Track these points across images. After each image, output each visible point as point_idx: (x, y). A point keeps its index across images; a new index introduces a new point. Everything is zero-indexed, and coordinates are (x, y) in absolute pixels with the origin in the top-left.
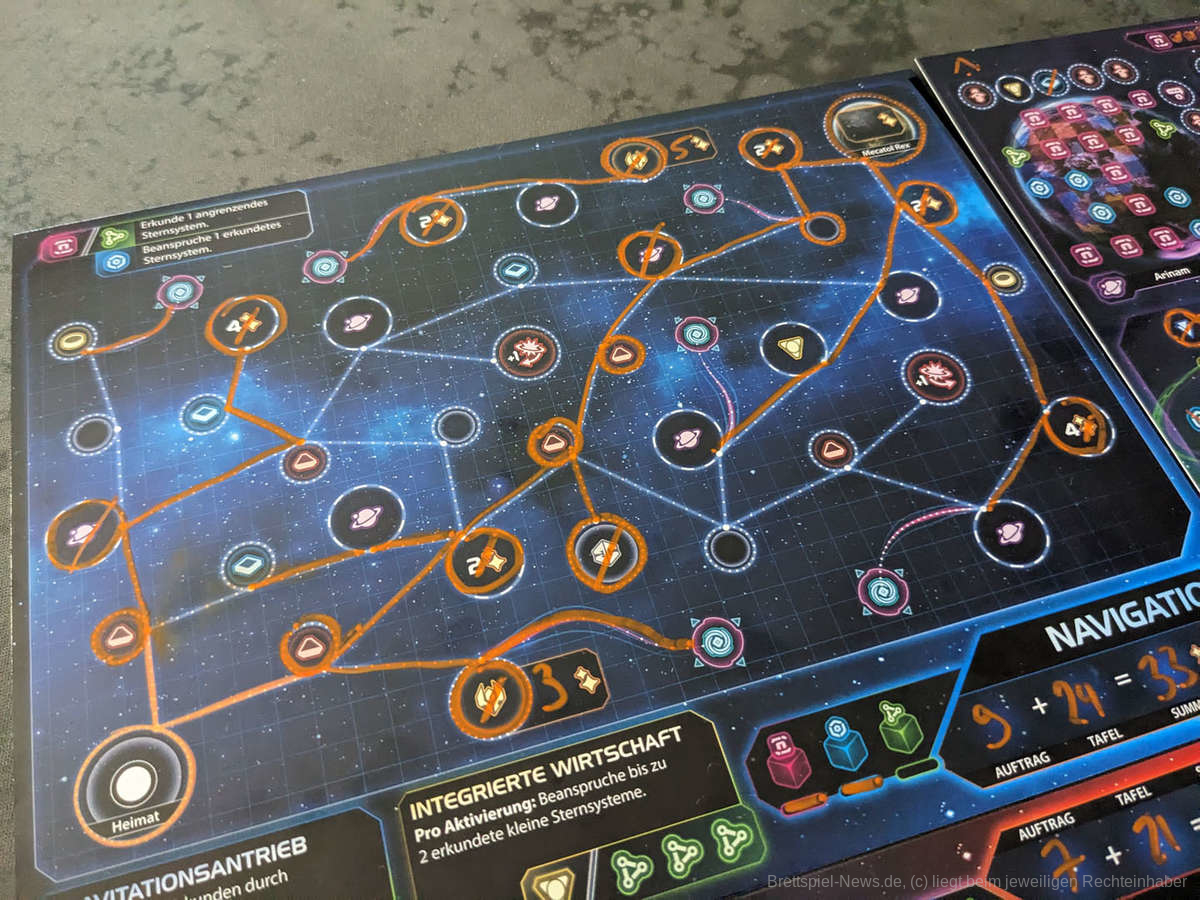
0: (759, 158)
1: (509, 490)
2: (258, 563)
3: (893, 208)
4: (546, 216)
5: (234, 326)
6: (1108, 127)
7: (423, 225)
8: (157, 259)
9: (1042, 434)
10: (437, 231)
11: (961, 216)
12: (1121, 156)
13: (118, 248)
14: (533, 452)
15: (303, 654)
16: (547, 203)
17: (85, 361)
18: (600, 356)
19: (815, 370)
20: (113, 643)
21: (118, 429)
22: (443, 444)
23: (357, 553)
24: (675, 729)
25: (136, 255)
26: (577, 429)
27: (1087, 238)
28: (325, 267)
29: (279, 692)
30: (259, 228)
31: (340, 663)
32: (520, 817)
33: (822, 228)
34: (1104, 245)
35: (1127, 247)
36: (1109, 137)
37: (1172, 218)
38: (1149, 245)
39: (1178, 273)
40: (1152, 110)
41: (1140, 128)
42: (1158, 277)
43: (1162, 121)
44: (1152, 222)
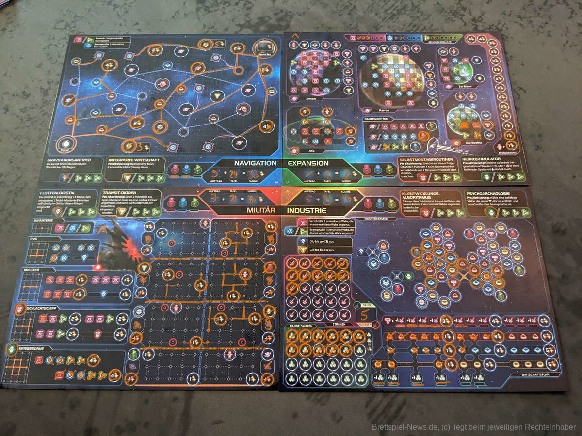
0: (234, 50)
1: (148, 110)
2: (98, 113)
3: (257, 69)
4: (180, 54)
5: (107, 65)
6: (322, 60)
7: (153, 51)
8: (97, 47)
9: (258, 126)
10: (156, 53)
11: (271, 75)
12: (320, 68)
13: (90, 42)
14: (155, 105)
15: (100, 131)
16: (181, 51)
17: (78, 66)
18: (176, 88)
19: (219, 102)
20: (69, 121)
21: (80, 82)
22: (139, 99)
23: (115, 116)
24: (158, 159)
25: (93, 45)
26: (165, 102)
27: (297, 86)
28: (129, 56)
29: (94, 136)
30: (119, 44)
31: (106, 134)
32: (126, 166)
33: (238, 70)
34: (299, 89)
35: (305, 90)
36: (320, 62)
37: (321, 86)
38: (310, 91)
39: (313, 99)
40: (337, 57)
41: (330, 61)
42: (307, 99)
43: (338, 61)
44: (315, 86)
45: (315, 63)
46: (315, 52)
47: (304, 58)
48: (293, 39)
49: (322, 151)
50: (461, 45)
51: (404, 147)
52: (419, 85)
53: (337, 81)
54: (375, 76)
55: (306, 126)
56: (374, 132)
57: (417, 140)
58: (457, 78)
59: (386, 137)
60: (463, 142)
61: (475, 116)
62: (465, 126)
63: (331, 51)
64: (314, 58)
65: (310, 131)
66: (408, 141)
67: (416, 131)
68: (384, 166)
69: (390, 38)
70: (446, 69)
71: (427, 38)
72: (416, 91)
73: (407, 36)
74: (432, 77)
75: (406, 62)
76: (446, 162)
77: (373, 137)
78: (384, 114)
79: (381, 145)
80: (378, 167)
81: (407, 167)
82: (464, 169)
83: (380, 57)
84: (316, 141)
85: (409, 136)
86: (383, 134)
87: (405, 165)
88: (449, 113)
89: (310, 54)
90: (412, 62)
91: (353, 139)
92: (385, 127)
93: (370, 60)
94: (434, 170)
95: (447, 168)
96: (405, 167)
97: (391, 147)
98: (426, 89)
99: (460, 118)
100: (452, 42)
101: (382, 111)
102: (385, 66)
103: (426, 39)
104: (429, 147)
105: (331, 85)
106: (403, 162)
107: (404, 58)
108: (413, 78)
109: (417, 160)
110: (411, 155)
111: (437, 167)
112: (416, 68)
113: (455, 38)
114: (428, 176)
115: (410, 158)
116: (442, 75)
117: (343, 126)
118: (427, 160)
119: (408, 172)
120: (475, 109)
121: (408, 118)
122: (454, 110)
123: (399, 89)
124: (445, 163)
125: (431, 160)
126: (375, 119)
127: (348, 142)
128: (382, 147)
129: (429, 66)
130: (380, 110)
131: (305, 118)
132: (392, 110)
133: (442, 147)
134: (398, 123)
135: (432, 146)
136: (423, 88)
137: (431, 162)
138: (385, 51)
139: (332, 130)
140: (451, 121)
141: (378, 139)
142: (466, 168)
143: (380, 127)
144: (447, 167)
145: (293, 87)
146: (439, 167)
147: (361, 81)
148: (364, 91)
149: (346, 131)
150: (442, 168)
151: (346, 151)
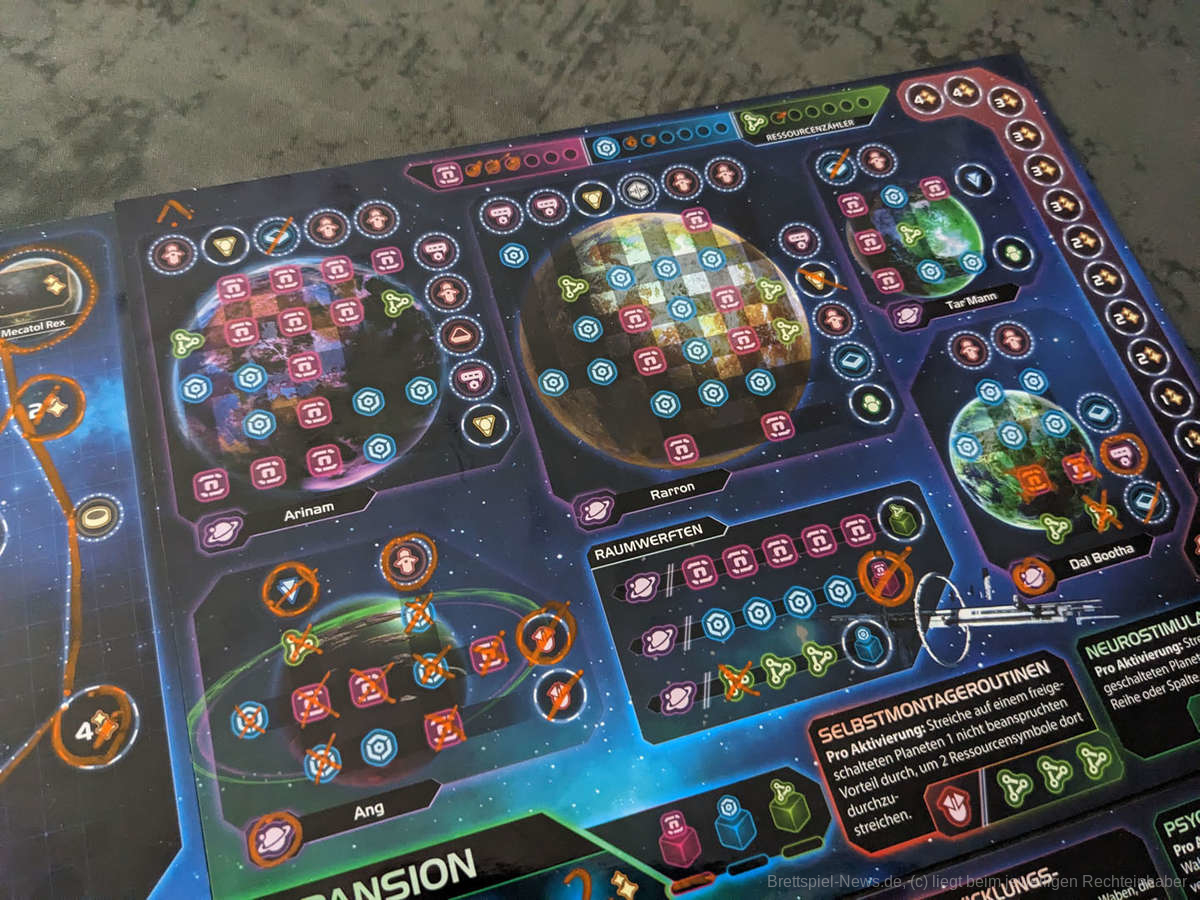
6: (323, 301)
9: (46, 737)
11: (83, 429)
12: (321, 343)
27: (221, 459)
34: (239, 471)
35: (269, 473)
36: (319, 315)
37: (347, 433)
38: (298, 471)
39: (318, 510)
40: (394, 274)
41: (364, 301)
42: (289, 515)
43: (400, 292)
44: (318, 437)
45: (295, 321)
46: (284, 272)
47: (235, 310)
48: (165, 228)
49: (421, 794)
50: (893, 127)
51: (820, 659)
52: (786, 332)
53: (421, 390)
54: (588, 329)
55: (307, 672)
56: (655, 613)
57: (862, 605)
58: (929, 272)
59: (718, 624)
60: (1058, 563)
61: (1057, 424)
62: (1037, 483)
63: (359, 250)
64: (287, 301)
65: (340, 694)
66: (827, 622)
67: (845, 560)
68: (755, 795)
69: (607, 148)
70: (871, 242)
71: (754, 122)
72: (781, 362)
73: (674, 128)
74: (827, 289)
75: (703, 240)
76: (1023, 686)
77: (660, 640)
78: (677, 509)
79: (708, 678)
80: (729, 807)
81: (862, 767)
82: (1116, 704)
83: (586, 241)
84: (379, 747)
85: (820, 597)
86: (700, 613)
87: (853, 761)
88: (953, 435)
89: (264, 285)
90: (726, 236)
91: (564, 678)
92: (700, 572)
93: (547, 260)
94: (990, 747)
95: (1039, 721)
96: (857, 770)
97: (760, 675)
98: (822, 344)
99: (1003, 447)
100: (859, 120)
101: (665, 494)
102: (619, 278)
103: (752, 128)
104: (925, 628)
105: (397, 417)
106: (836, 745)
107: (688, 223)
108: (753, 307)
109: (896, 714)
110: (864, 694)
111: (996, 725)
112: (752, 258)
113: (864, 102)
114: (969, 788)
115: (860, 712)
116: (866, 270)
117: (501, 622)
118: (940, 700)
119: (880, 792)
120: (1047, 394)
121: (787, 502)
122: (965, 422)
123: (707, 372)
124: (1021, 697)
125: (958, 695)
126: (643, 544)
127: (546, 702)
128: (718, 687)
129: (800, 239)
130: (654, 494)
131: (298, 623)
132: (707, 481)
133: (979, 612)
134: (753, 537)
135: (937, 623)
136: (807, 341)
137: (962, 706)
138: (602, 208)
139: (453, 658)
140: (973, 472)
141: (687, 644)
142: (1118, 695)
143: (679, 578)
144: (1037, 713)
145: (205, 467)
146: (1005, 723)
147: (530, 370)
148: (556, 414)
149: (520, 643)
150: (1016, 729)
151: (550, 762)
